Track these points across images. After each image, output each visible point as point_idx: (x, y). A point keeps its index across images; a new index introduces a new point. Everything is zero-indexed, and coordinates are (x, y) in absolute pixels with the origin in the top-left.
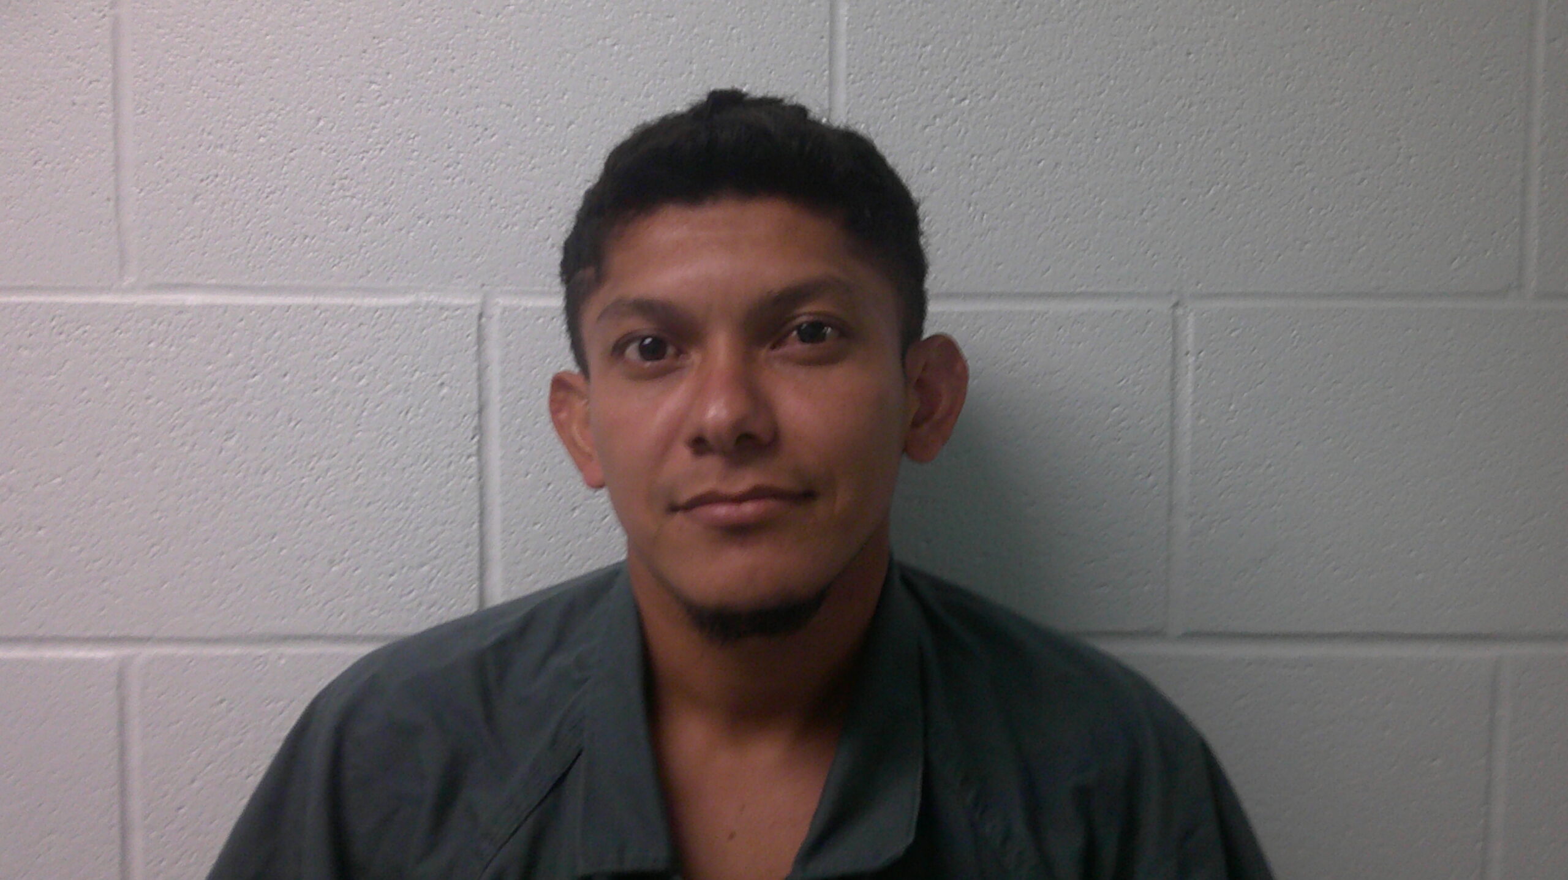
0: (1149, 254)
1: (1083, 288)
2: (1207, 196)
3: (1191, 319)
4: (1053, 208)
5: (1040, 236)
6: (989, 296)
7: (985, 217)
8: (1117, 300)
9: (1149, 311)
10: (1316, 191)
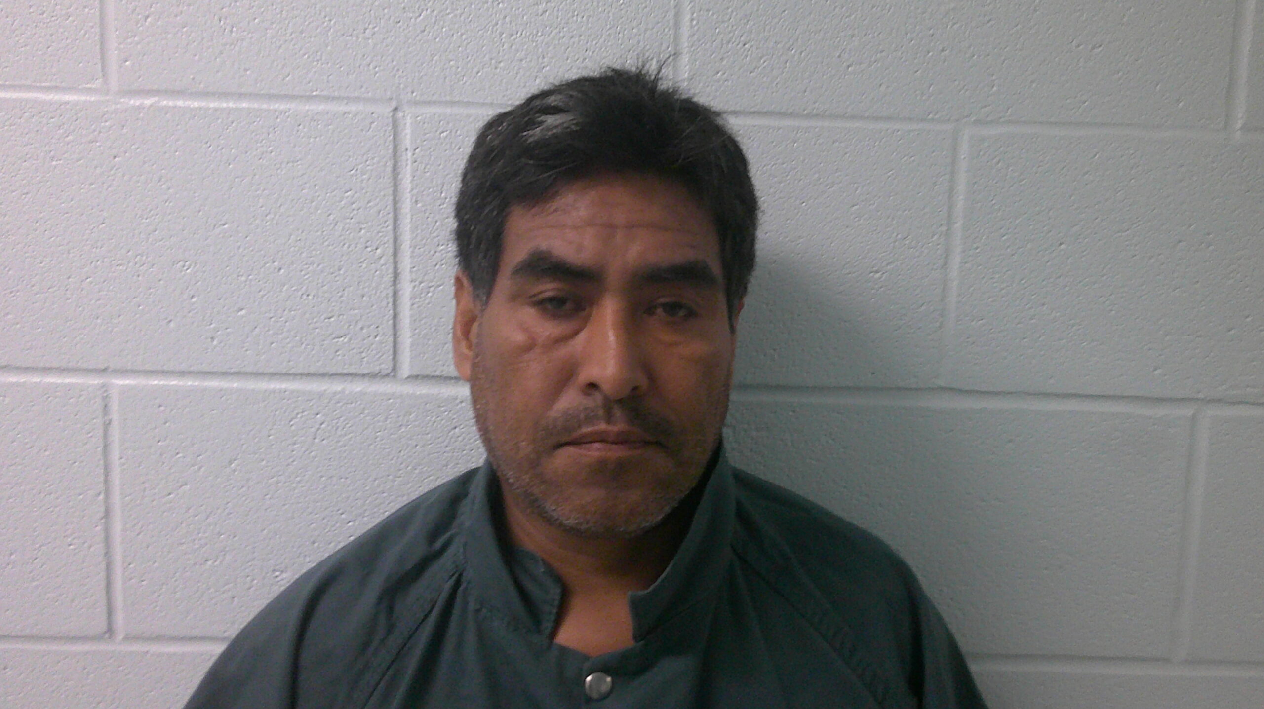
0: (371, 66)
1: (318, 93)
2: (419, 20)
3: (409, 121)
4: (290, 24)
5: (280, 47)
6: (241, 96)
7: (234, 29)
8: (347, 104)
9: (373, 113)
10: (507, 19)
